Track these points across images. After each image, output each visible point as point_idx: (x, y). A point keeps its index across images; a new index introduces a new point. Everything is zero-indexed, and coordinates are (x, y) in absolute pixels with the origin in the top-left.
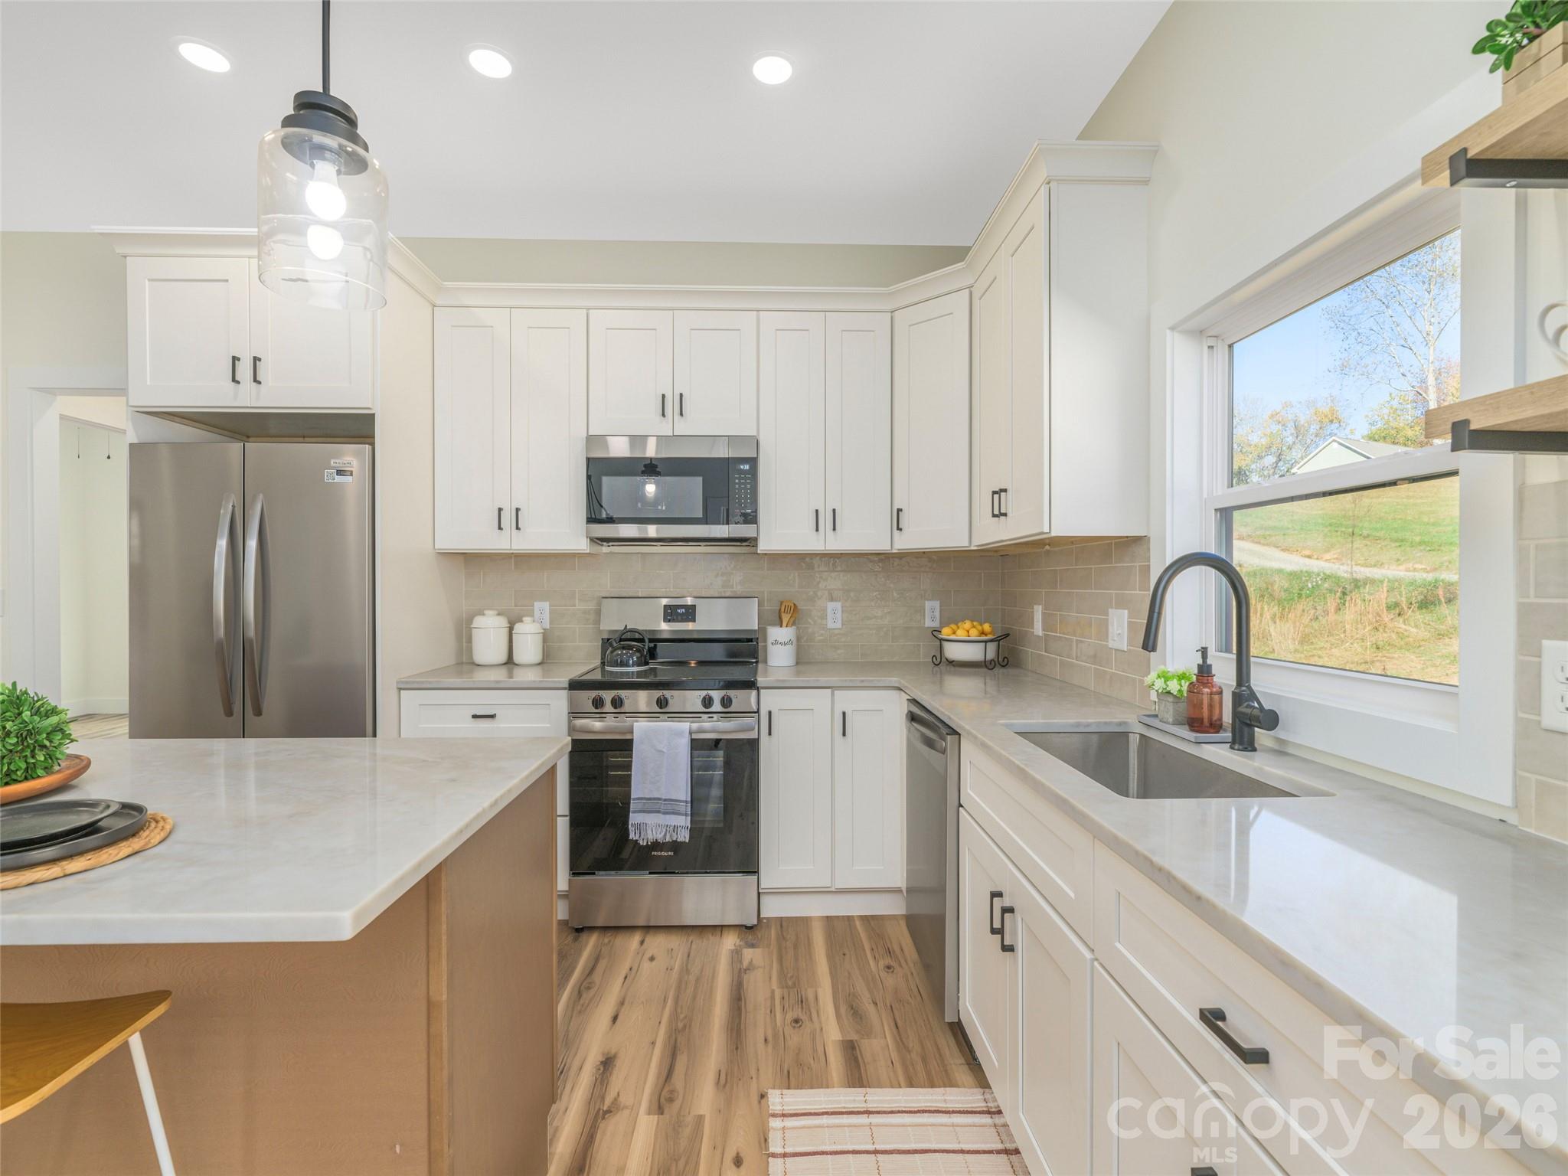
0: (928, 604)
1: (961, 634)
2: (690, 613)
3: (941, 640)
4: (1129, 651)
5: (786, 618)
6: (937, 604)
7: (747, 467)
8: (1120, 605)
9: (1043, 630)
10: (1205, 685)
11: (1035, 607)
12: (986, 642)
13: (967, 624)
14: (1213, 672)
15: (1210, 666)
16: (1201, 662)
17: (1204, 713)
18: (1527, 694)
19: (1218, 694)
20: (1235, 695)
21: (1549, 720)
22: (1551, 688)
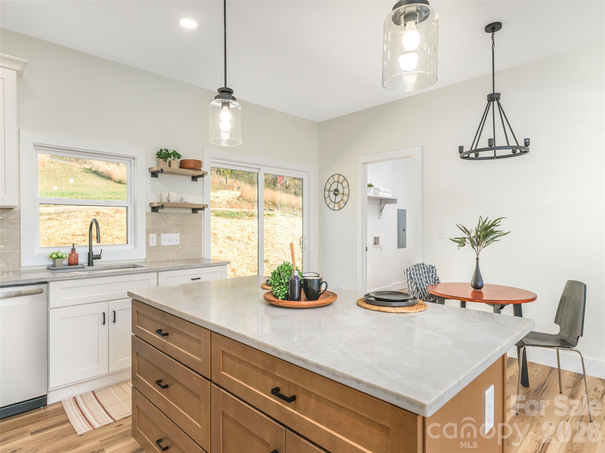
10: (73, 253)
14: (76, 250)
15: (75, 248)
16: (72, 248)
17: (73, 261)
18: (148, 242)
19: (77, 255)
20: (89, 254)
21: (150, 245)
22: (151, 240)
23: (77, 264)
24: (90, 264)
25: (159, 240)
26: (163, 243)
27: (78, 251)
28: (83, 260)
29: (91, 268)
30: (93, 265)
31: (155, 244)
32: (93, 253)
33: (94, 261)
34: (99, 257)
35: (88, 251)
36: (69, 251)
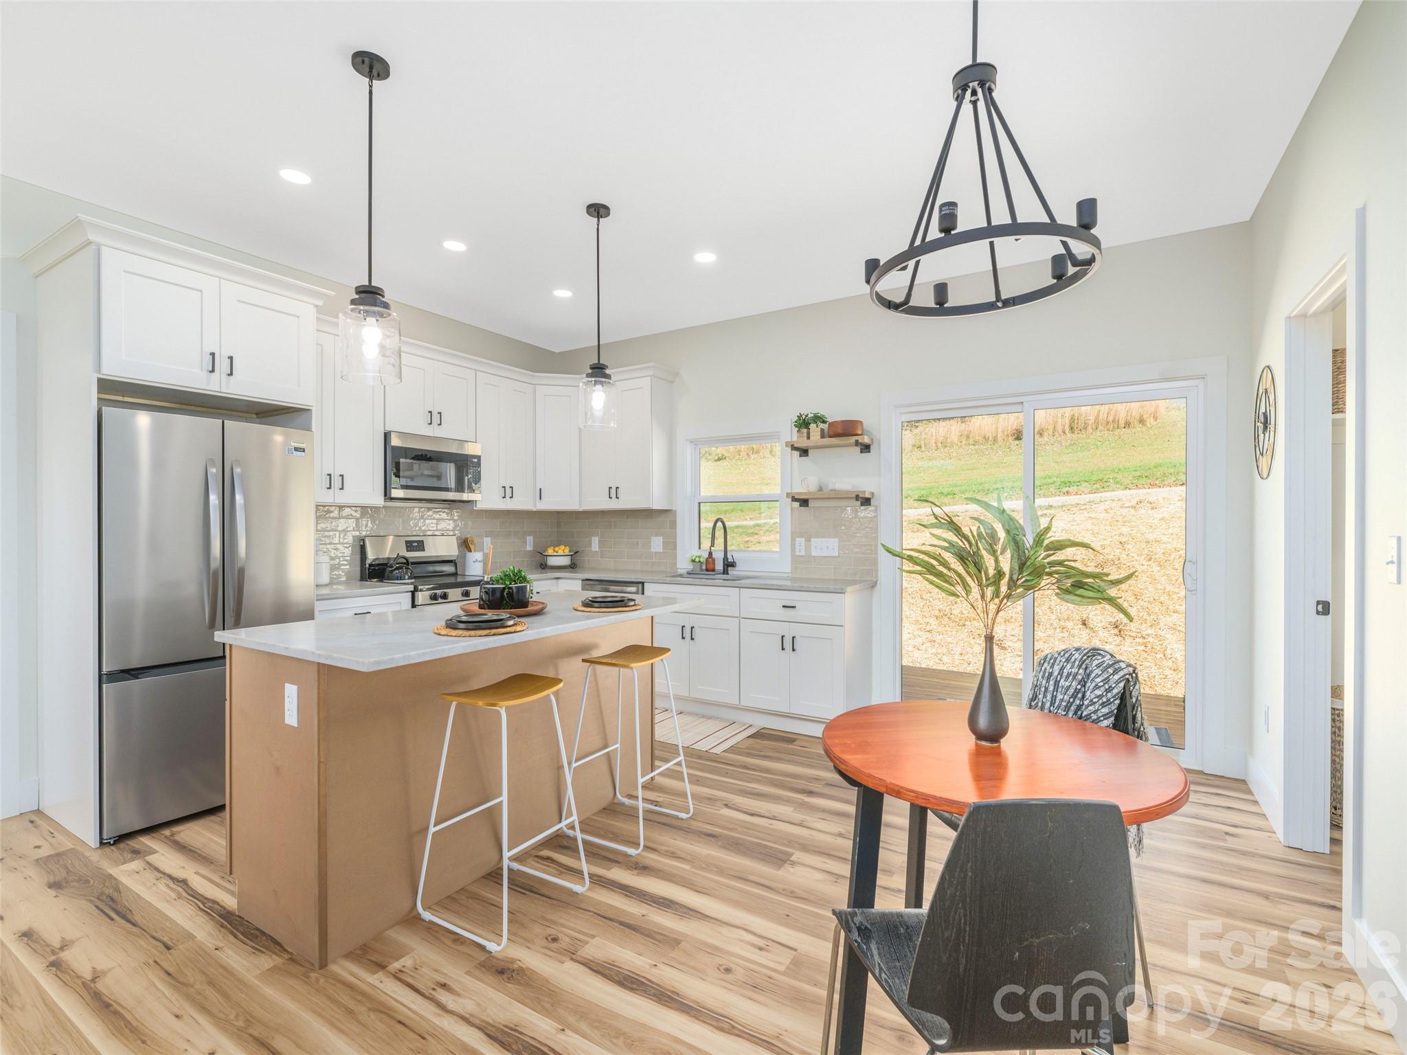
0: (528, 537)
1: (561, 552)
2: (420, 546)
3: (546, 556)
4: (663, 552)
5: (472, 547)
6: (531, 538)
7: (476, 460)
8: (657, 535)
9: (599, 548)
10: (710, 558)
11: (593, 538)
12: (571, 555)
13: (562, 547)
14: (712, 554)
16: (709, 552)
17: (711, 566)
18: (793, 550)
19: (714, 560)
20: (724, 559)
21: (797, 554)
22: (797, 550)
23: (714, 570)
24: (725, 572)
25: (808, 548)
26: (814, 554)
27: (714, 555)
28: (719, 566)
29: (725, 576)
30: (728, 574)
31: (803, 553)
32: (727, 559)
33: (729, 568)
34: (733, 565)
35: (723, 557)
36: (706, 555)
